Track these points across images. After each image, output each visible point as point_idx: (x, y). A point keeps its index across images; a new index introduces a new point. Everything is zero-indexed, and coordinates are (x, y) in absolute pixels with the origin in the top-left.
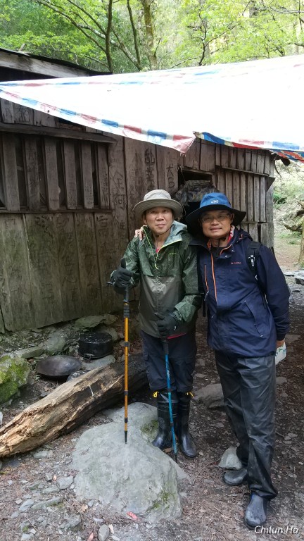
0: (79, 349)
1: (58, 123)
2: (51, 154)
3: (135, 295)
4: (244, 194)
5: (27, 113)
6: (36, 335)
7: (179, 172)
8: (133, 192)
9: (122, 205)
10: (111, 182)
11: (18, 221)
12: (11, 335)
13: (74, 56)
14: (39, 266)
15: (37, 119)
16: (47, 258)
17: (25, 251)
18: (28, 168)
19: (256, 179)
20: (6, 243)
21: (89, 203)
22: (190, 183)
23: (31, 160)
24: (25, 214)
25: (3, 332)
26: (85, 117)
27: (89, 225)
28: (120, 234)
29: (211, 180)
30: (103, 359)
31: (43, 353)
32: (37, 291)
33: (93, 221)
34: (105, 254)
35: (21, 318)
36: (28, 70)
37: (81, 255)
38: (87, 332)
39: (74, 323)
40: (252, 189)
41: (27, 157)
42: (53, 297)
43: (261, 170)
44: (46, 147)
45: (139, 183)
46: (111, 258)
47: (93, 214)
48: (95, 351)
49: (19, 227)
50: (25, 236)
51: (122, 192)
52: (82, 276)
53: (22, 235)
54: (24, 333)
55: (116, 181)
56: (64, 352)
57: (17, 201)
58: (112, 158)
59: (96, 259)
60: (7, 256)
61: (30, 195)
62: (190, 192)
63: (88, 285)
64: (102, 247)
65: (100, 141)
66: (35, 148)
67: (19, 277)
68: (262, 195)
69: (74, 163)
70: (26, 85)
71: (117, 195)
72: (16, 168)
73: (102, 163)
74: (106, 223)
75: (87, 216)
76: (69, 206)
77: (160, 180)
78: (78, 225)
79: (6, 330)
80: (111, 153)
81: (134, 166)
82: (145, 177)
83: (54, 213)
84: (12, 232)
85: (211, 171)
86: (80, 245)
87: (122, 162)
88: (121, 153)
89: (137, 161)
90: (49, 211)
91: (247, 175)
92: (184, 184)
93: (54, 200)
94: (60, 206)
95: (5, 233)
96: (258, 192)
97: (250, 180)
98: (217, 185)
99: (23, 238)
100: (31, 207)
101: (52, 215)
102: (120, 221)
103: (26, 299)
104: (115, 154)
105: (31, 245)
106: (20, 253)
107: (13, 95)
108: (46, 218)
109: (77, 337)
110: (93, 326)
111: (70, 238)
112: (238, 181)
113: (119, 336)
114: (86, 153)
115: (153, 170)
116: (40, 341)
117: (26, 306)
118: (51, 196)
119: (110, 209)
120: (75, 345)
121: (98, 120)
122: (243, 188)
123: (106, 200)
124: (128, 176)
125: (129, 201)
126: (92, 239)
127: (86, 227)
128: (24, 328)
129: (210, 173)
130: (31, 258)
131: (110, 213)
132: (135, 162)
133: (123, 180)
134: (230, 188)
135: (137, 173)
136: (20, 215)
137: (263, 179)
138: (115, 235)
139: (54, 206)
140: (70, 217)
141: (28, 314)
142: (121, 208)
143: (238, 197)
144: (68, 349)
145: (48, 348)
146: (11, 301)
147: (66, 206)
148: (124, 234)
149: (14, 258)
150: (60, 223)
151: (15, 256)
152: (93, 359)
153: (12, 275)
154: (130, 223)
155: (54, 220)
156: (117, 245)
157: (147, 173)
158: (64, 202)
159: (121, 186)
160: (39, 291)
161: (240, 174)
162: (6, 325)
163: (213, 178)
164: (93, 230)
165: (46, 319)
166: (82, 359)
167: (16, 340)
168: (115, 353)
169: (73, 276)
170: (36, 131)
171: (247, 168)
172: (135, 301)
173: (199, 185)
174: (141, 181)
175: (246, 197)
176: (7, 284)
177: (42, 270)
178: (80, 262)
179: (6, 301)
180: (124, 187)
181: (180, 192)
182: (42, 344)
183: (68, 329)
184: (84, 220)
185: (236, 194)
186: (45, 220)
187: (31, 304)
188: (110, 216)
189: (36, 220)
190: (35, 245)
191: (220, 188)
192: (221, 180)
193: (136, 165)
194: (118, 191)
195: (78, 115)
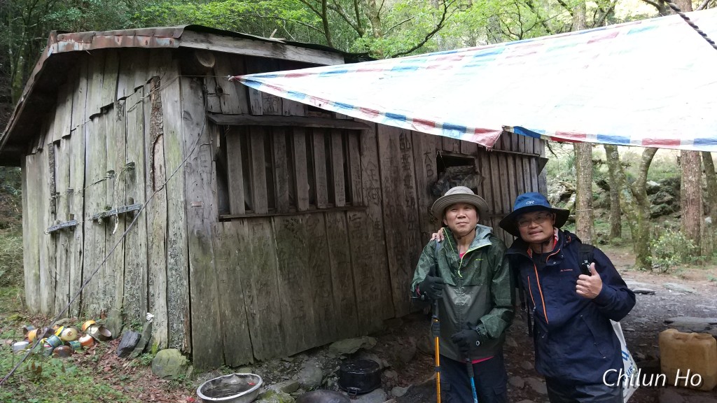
0: (339, 382)
1: (307, 112)
2: (300, 146)
3: (395, 311)
4: (512, 180)
5: (275, 102)
6: (287, 365)
7: (438, 158)
8: (388, 185)
9: (376, 201)
10: (364, 173)
11: (266, 225)
12: (260, 366)
13: (283, 23)
14: (289, 279)
15: (286, 108)
16: (298, 268)
17: (274, 261)
18: (276, 164)
19: (526, 161)
20: (254, 252)
21: (340, 201)
22: (452, 170)
23: (279, 155)
24: (273, 216)
25: (252, 362)
26: (365, 110)
27: (340, 225)
28: (375, 235)
29: (474, 165)
30: (372, 394)
31: (299, 388)
32: (287, 310)
33: (345, 221)
34: (359, 261)
35: (270, 343)
36: (282, 58)
37: (334, 263)
38: (345, 359)
39: (328, 349)
40: (521, 174)
41: (276, 152)
42: (304, 316)
43: (530, 149)
44: (296, 139)
45: (394, 173)
46: (366, 265)
47: (345, 212)
48: (362, 384)
49: (267, 231)
50: (274, 242)
51: (376, 185)
52: (335, 288)
53: (270, 242)
54: (275, 363)
55: (369, 172)
56: (323, 386)
57: (265, 202)
58: (365, 146)
59: (349, 267)
60: (255, 267)
61: (279, 195)
62: (453, 181)
63: (343, 300)
64: (356, 252)
65: (353, 128)
66: (283, 140)
67: (268, 293)
68: (533, 180)
69: (324, 154)
70: (287, 76)
71: (371, 188)
72: (264, 165)
73: (354, 153)
74: (360, 223)
75: (339, 216)
76: (319, 204)
77: (417, 168)
78: (330, 227)
79: (255, 359)
80: (363, 140)
81: (389, 153)
82: (401, 166)
83: (303, 214)
84: (260, 239)
85: (473, 154)
86: (332, 251)
87: (374, 148)
88: (374, 140)
89: (391, 147)
90: (298, 212)
91: (514, 156)
92: (444, 172)
93: (304, 199)
94: (310, 206)
95: (253, 240)
96: (529, 176)
97: (518, 162)
98: (481, 171)
99: (271, 246)
100: (279, 209)
101: (301, 216)
102: (375, 220)
103: (275, 320)
104: (368, 142)
105: (280, 253)
106: (269, 263)
107: (276, 88)
108: (295, 220)
109: (334, 366)
110: (353, 352)
111: (321, 243)
112: (505, 164)
113: (383, 364)
114: (337, 142)
115: (409, 156)
116: (293, 372)
117: (275, 329)
118: (300, 194)
119: (364, 206)
120: (333, 376)
121: (381, 114)
122: (512, 172)
123: (358, 195)
124: (382, 167)
125: (384, 195)
126: (344, 243)
127: (337, 228)
128: (274, 357)
129: (472, 157)
130: (281, 269)
131: (364, 211)
132: (389, 149)
133: (376, 172)
134: (496, 172)
135: (391, 162)
136: (268, 218)
137: (534, 161)
138: (370, 237)
139: (304, 205)
140: (321, 217)
141: (277, 338)
142: (375, 203)
143: (506, 182)
144: (327, 382)
145: (304, 381)
146: (260, 323)
147: (316, 205)
148: (380, 235)
149: (263, 270)
150: (310, 226)
151: (264, 267)
152: (360, 394)
153: (260, 291)
154: (386, 221)
155: (304, 222)
156: (372, 249)
157: (402, 161)
158: (313, 201)
159: (375, 178)
160: (289, 309)
161: (506, 155)
162: (255, 354)
163: (476, 162)
164: (346, 232)
165: (297, 344)
166: (345, 394)
167: (267, 372)
168: (383, 386)
169: (325, 289)
170: (287, 123)
171: (514, 147)
172: (394, 318)
173: (461, 171)
174: (397, 171)
175: (516, 184)
176: (256, 301)
177: (292, 283)
178: (332, 272)
179: (254, 323)
180: (378, 178)
181: (441, 181)
182: (295, 377)
183: (321, 355)
184: (336, 221)
185: (503, 180)
186: (294, 223)
187: (280, 325)
188: (364, 214)
189: (286, 223)
190: (285, 253)
191: (485, 174)
192: (485, 164)
193: (391, 152)
194: (371, 184)
195: (356, 108)
